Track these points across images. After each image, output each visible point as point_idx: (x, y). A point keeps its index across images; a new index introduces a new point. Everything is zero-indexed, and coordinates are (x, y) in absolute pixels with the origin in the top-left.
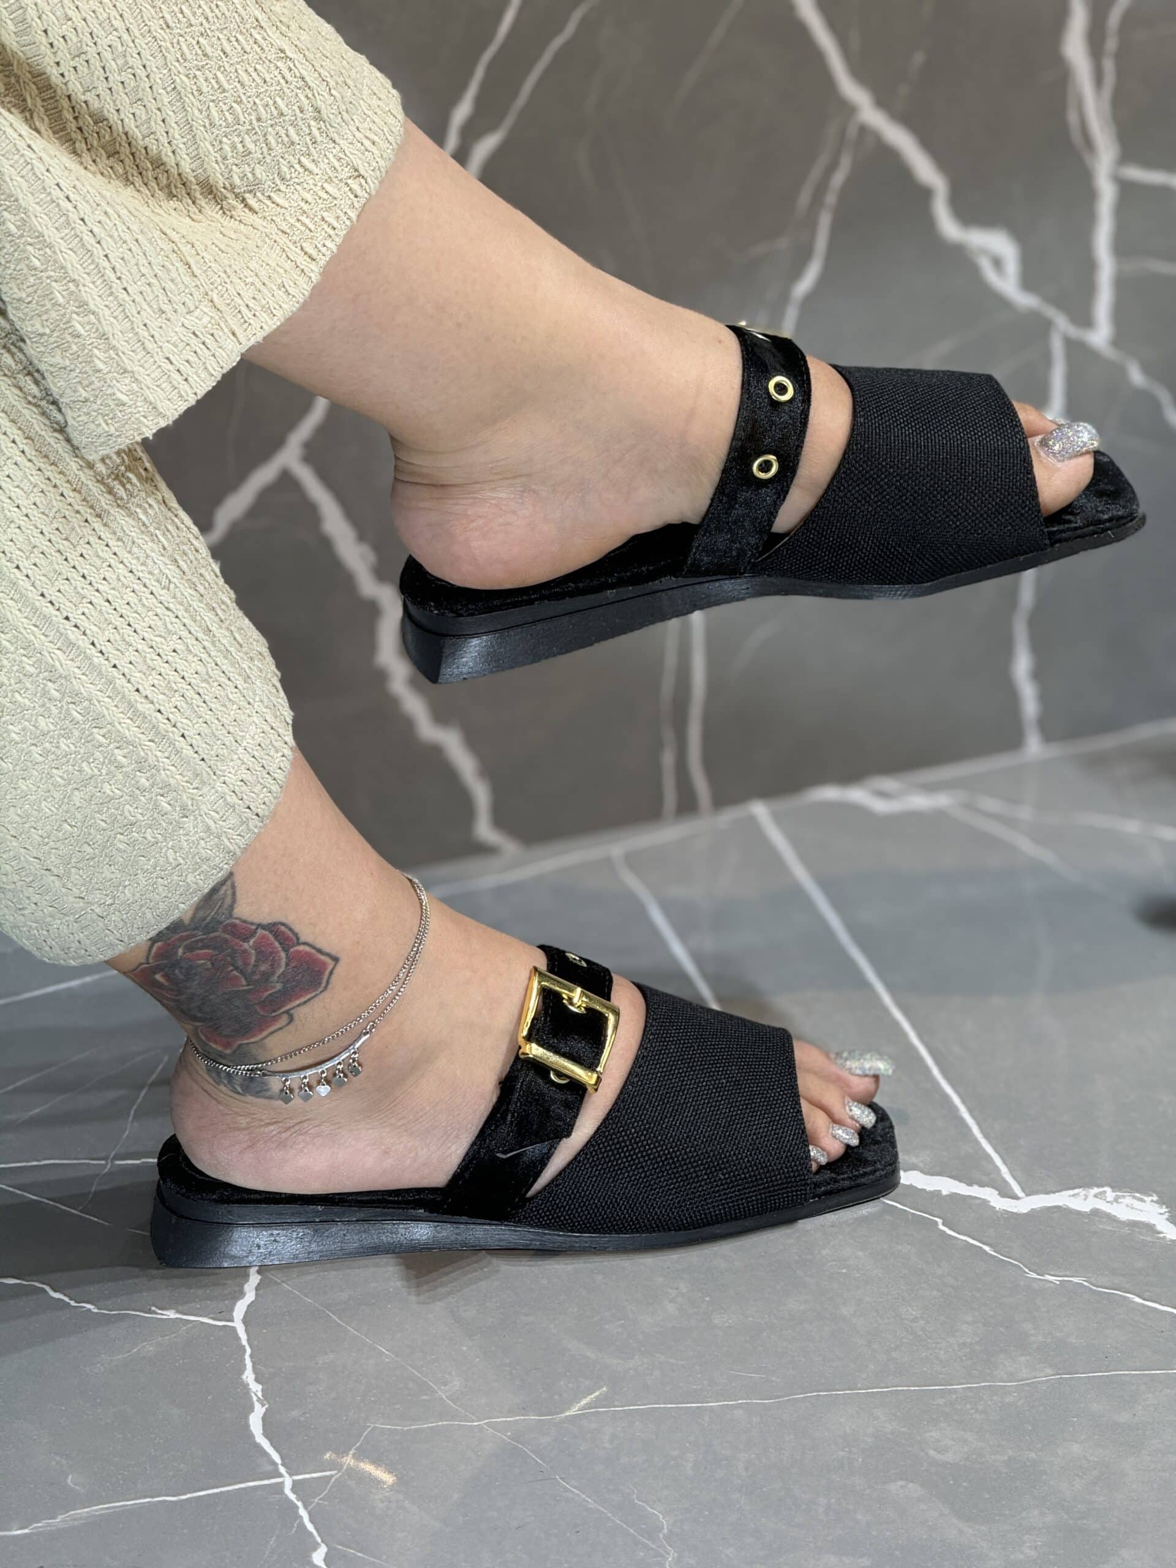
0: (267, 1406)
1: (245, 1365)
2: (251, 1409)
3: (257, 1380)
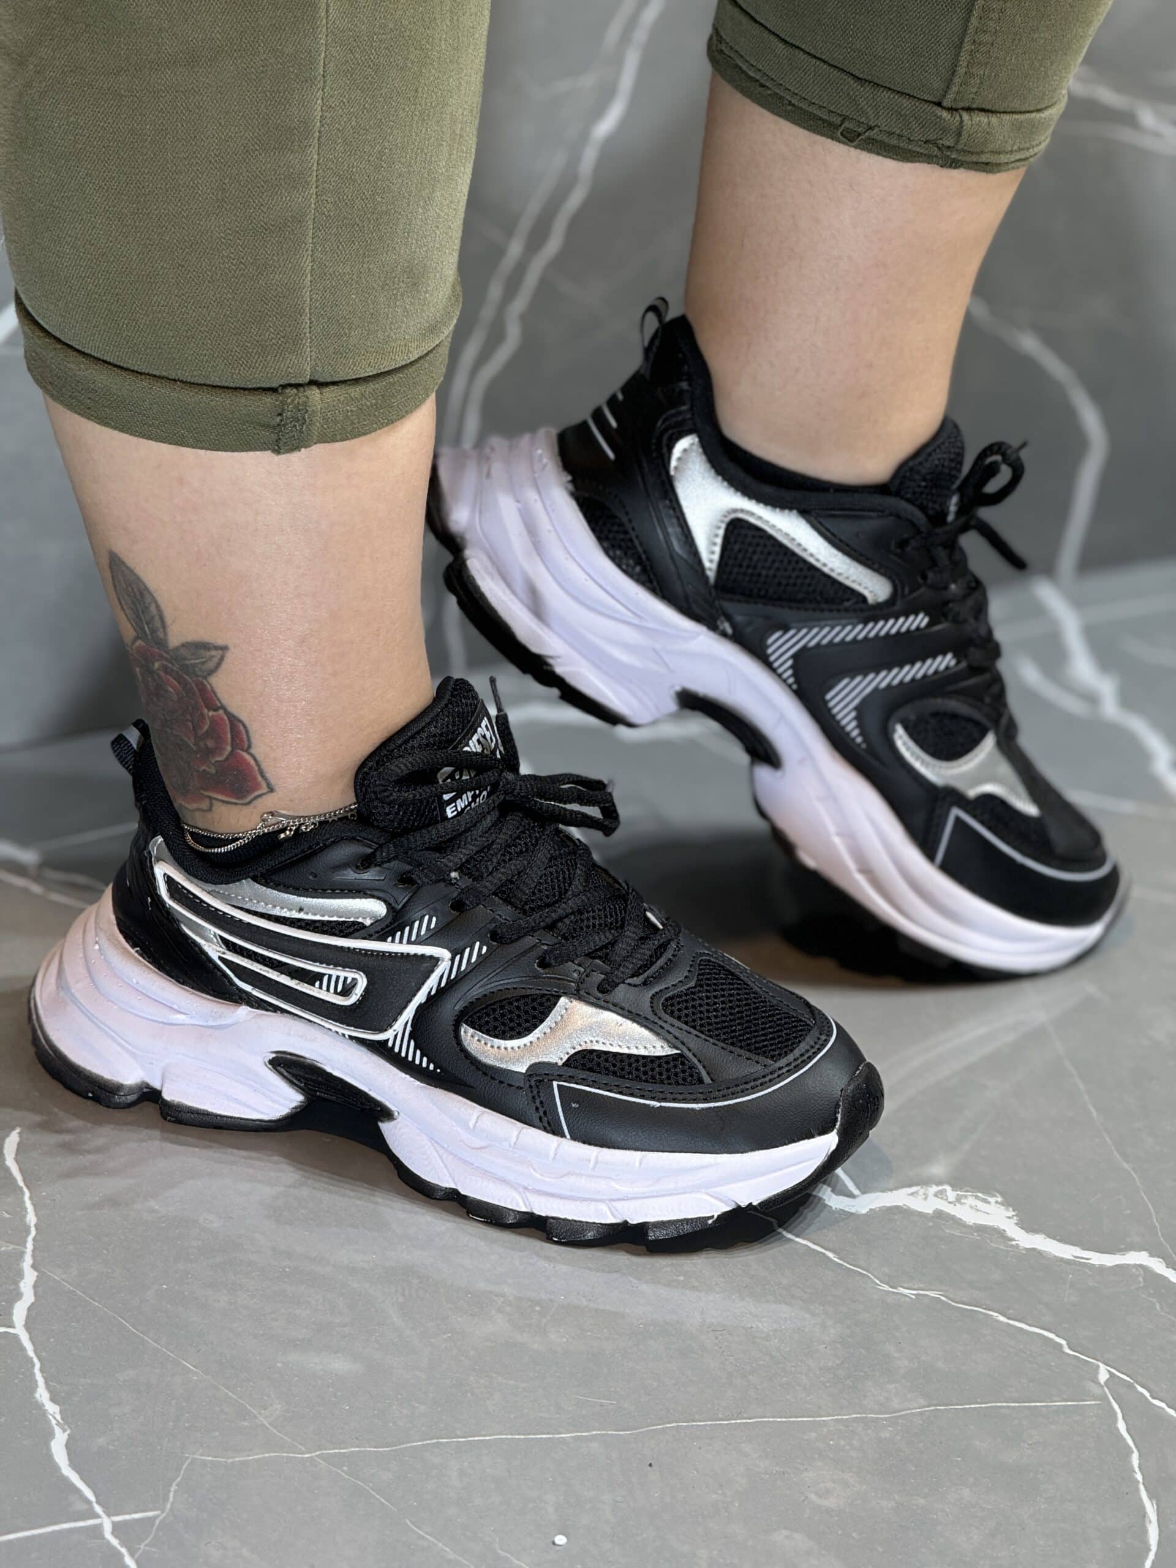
0: (68, 1431)
1: (36, 1381)
2: (51, 1435)
3: (53, 1400)
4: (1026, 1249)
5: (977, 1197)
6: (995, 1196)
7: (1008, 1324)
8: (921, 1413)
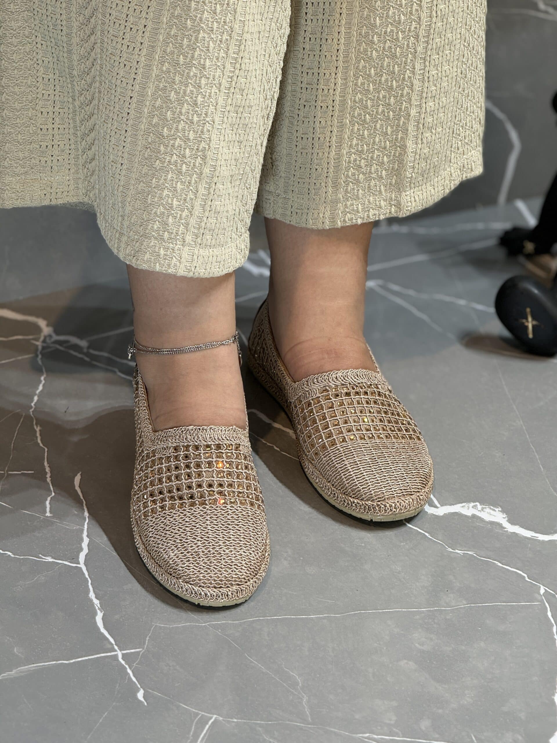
0: (103, 612)
1: (89, 589)
2: (96, 614)
3: (97, 598)
4: (511, 533)
5: (490, 508)
6: (498, 508)
7: (502, 567)
8: (464, 607)
